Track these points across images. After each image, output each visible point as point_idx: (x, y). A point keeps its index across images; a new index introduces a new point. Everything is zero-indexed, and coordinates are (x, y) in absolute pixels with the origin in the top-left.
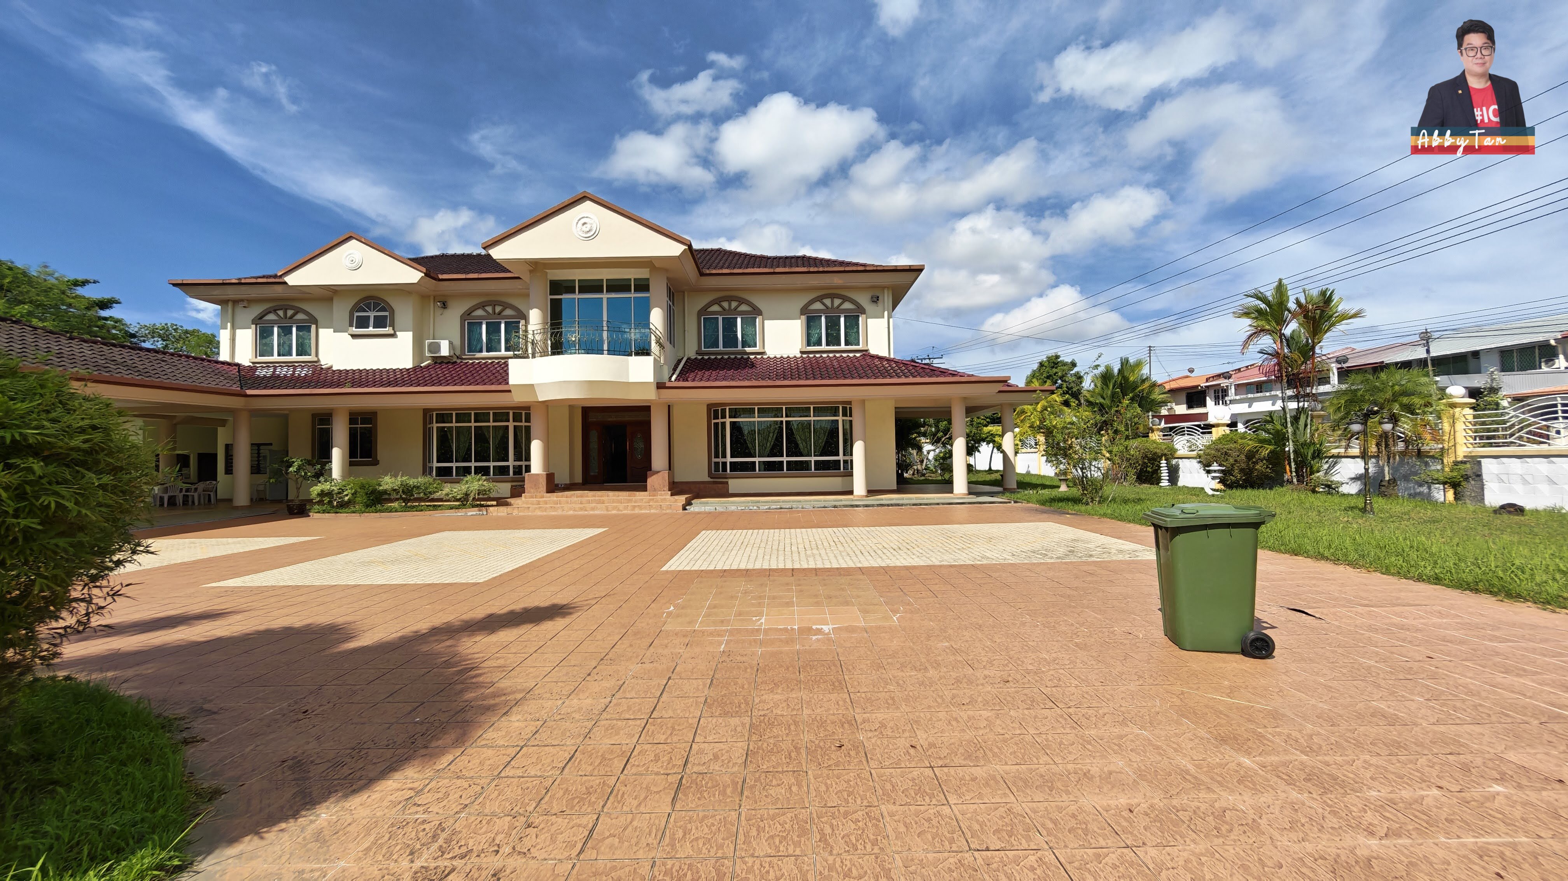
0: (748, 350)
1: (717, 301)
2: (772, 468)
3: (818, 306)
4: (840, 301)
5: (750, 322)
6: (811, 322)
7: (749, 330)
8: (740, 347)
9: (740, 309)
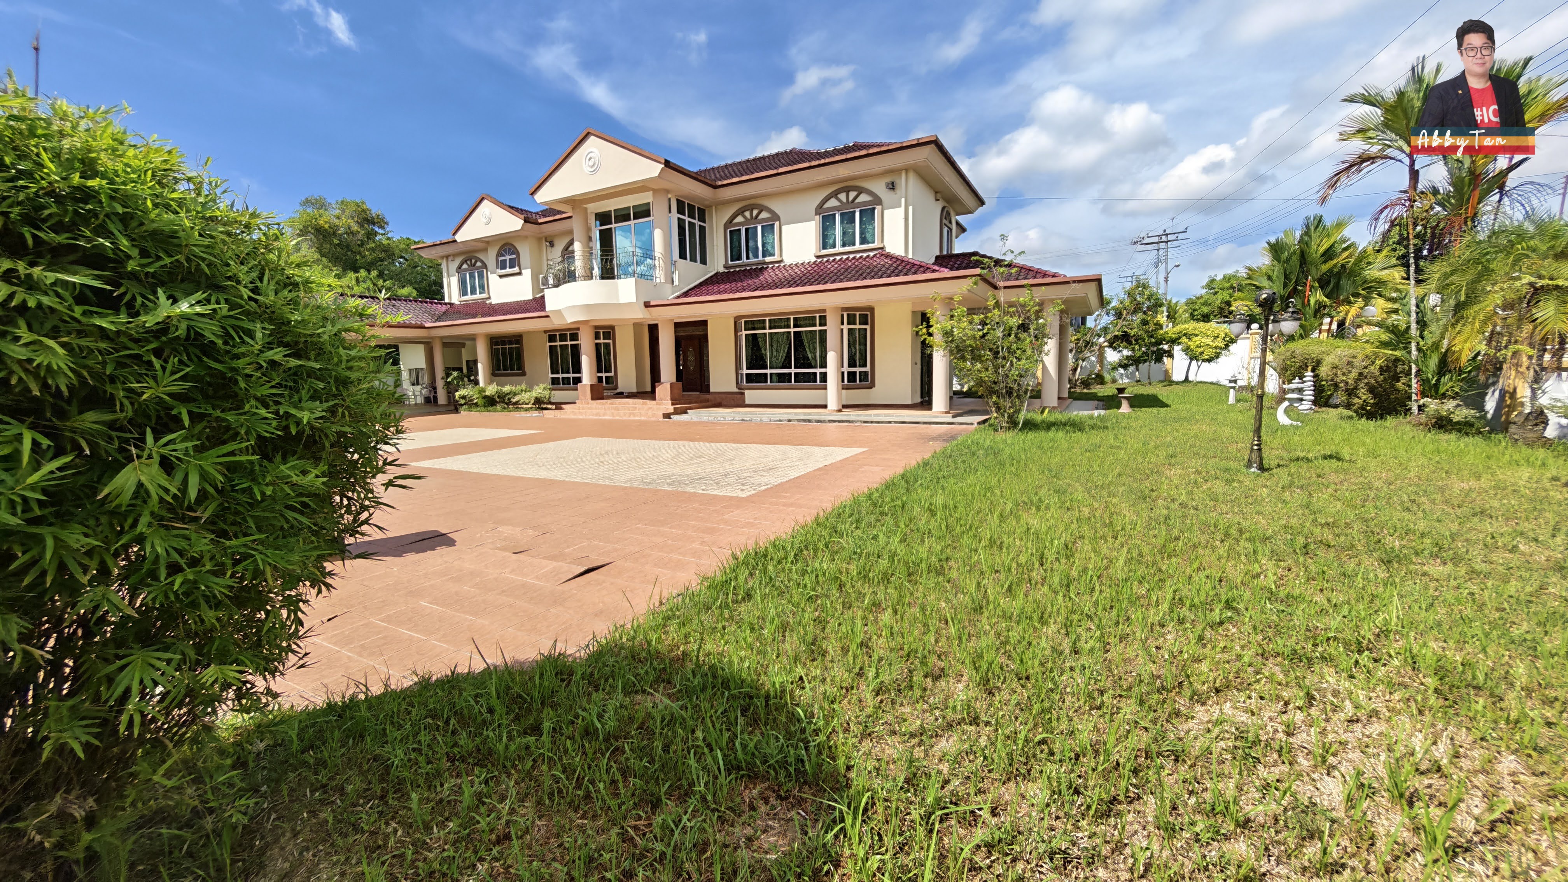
0: (768, 259)
1: (741, 212)
2: (784, 379)
3: (833, 203)
4: (855, 193)
5: (768, 229)
6: (827, 223)
7: (769, 239)
8: (760, 258)
9: (761, 217)
